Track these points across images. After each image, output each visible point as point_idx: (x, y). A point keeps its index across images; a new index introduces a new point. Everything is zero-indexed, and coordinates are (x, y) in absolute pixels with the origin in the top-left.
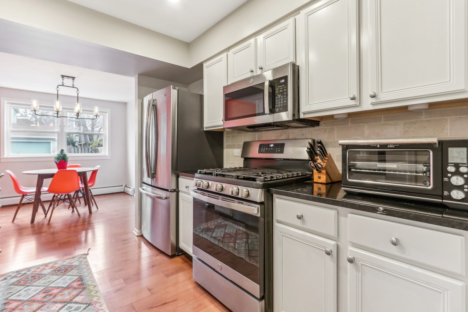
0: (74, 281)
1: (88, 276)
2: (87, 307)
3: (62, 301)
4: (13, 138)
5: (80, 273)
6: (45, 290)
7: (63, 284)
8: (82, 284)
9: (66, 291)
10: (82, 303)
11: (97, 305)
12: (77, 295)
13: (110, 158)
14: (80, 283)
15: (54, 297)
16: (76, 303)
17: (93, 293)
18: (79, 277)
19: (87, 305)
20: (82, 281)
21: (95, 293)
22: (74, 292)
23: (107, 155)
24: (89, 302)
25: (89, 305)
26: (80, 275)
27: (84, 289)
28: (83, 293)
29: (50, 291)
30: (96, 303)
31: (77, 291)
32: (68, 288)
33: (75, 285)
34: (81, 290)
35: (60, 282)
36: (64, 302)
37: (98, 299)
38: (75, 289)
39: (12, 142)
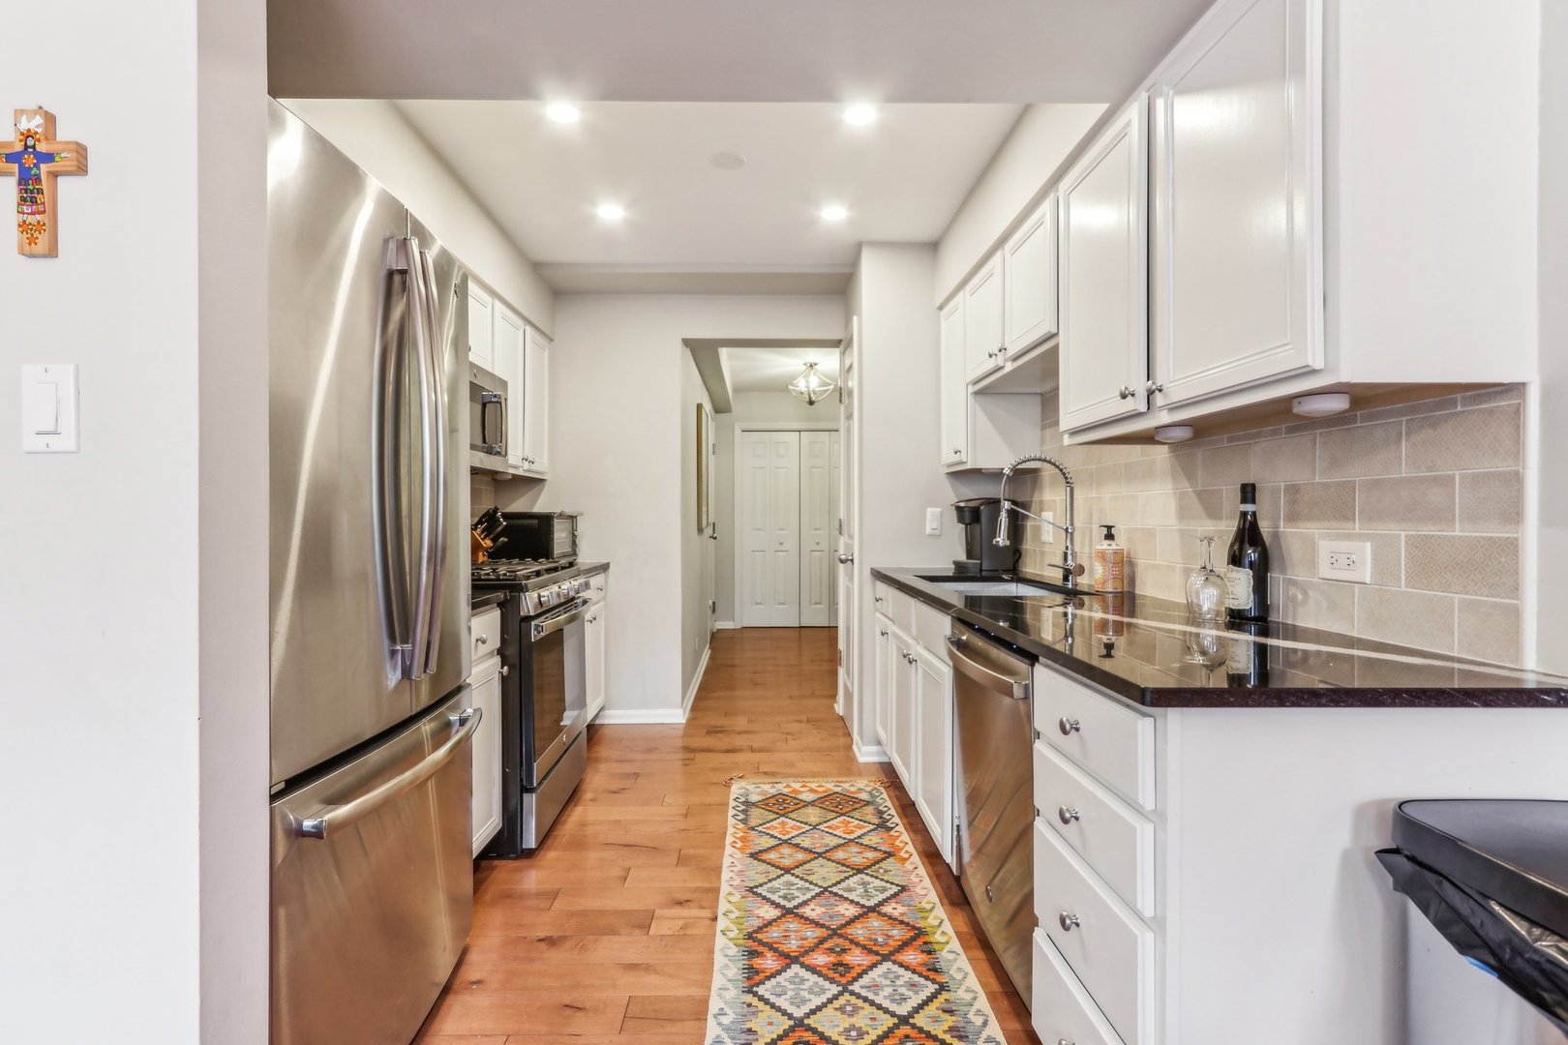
0: (773, 976)
1: (730, 980)
2: (756, 887)
3: (803, 921)
5: (749, 1005)
6: (849, 977)
7: (803, 981)
8: (752, 954)
9: (794, 948)
10: (764, 898)
11: (737, 882)
12: (770, 923)
14: (757, 962)
15: (822, 941)
16: (777, 905)
17: (737, 914)
18: (755, 989)
19: (755, 890)
20: (751, 968)
21: (731, 912)
22: (775, 935)
24: (751, 894)
25: (752, 888)
26: (749, 998)
27: (750, 936)
28: (757, 923)
29: (834, 965)
30: (736, 888)
31: (768, 935)
32: (789, 959)
33: (769, 962)
34: (759, 936)
36: (797, 915)
37: (730, 894)
38: (771, 947)
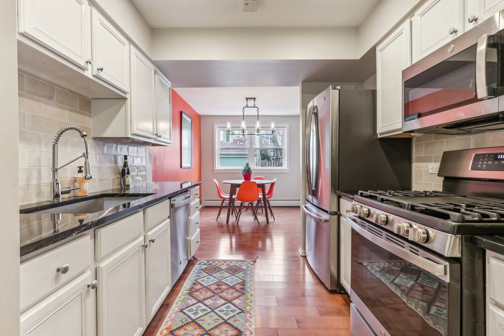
0: (238, 284)
1: (249, 283)
2: (240, 313)
3: (225, 298)
4: (221, 154)
5: (244, 278)
6: (218, 283)
7: (230, 282)
8: (243, 289)
9: (230, 290)
10: (237, 307)
11: (248, 315)
12: (237, 298)
13: (288, 172)
14: (241, 287)
15: (222, 292)
16: (234, 305)
18: (243, 281)
19: (241, 311)
20: (244, 285)
21: (249, 302)
22: (235, 294)
23: (286, 169)
24: (243, 309)
25: (242, 312)
26: (244, 279)
27: (243, 294)
28: (241, 298)
29: (221, 286)
30: (248, 312)
31: (238, 294)
32: (233, 287)
33: (238, 287)
34: (240, 294)
35: (229, 280)
36: (226, 300)
37: (251, 309)
38: (237, 291)
39: (221, 157)
